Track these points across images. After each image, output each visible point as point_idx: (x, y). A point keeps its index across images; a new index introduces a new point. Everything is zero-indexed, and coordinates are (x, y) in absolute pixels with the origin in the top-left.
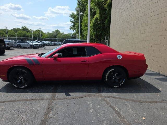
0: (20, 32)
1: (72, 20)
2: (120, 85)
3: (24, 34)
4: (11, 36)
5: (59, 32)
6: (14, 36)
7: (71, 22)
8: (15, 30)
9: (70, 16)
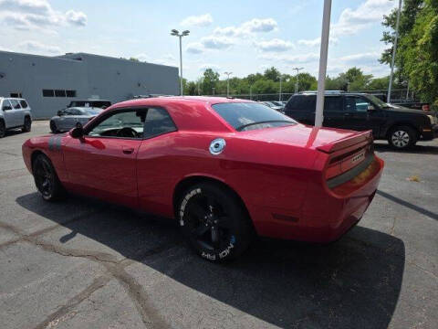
0: (261, 81)
1: (390, 34)
2: (221, 255)
3: (268, 86)
4: (242, 92)
5: (360, 73)
6: (248, 93)
7: (387, 38)
8: (251, 79)
9: (385, 21)
